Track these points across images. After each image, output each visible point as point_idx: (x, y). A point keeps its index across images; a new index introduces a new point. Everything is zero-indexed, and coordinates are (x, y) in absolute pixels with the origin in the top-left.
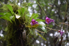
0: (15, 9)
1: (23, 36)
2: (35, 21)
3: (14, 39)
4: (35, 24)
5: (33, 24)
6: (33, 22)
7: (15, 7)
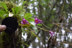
0: (11, 7)
1: (15, 34)
2: (25, 21)
3: (7, 36)
4: (25, 23)
5: (24, 23)
6: (24, 22)
7: (10, 5)
